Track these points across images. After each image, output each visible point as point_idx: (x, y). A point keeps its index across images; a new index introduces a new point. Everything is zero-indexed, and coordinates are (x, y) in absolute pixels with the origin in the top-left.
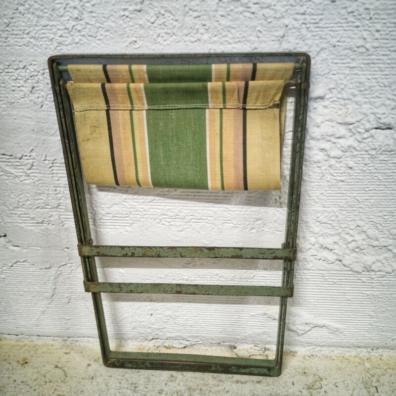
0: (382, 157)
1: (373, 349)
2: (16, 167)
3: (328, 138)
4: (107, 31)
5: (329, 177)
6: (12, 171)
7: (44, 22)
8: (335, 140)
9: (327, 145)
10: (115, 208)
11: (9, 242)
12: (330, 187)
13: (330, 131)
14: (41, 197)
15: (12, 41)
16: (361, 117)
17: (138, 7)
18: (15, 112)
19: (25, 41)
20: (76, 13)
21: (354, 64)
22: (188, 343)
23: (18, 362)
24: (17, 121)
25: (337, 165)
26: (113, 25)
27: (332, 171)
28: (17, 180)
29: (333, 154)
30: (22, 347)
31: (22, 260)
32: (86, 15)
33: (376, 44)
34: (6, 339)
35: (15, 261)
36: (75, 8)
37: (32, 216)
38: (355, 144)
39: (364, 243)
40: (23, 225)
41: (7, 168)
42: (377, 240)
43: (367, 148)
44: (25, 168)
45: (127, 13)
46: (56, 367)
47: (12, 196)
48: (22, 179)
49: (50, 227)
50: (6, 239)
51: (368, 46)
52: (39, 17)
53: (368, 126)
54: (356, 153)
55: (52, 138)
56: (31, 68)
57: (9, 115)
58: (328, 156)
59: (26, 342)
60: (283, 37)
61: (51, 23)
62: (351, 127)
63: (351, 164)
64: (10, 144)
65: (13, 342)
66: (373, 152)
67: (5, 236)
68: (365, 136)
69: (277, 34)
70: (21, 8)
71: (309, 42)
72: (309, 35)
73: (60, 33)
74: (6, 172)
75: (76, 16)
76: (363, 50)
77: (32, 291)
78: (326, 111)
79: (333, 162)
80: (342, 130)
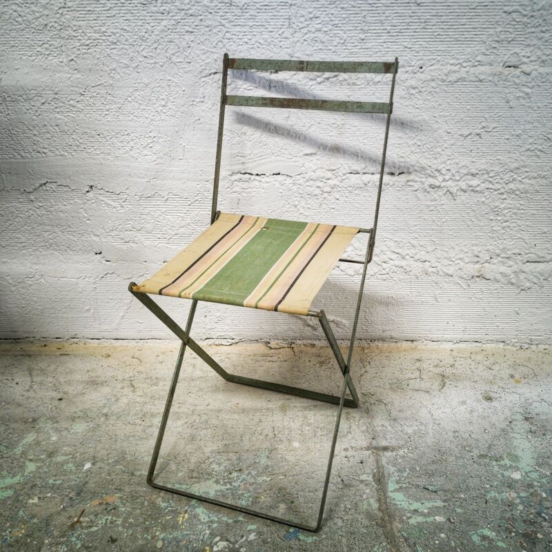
0: (356, 192)
1: (371, 341)
2: (114, 200)
3: (321, 179)
4: (182, 113)
5: (325, 206)
6: (112, 203)
7: (142, 107)
8: (325, 181)
9: (321, 184)
10: (182, 230)
11: (103, 257)
12: (326, 212)
13: (322, 175)
14: (130, 222)
15: (121, 118)
16: (340, 165)
17: (201, 100)
18: (118, 163)
19: (130, 118)
20: (163, 103)
21: (331, 134)
22: (233, 341)
23: (102, 356)
24: (119, 169)
25: (329, 197)
26: (186, 109)
27: (326, 202)
28: (114, 210)
29: (325, 190)
30: (103, 348)
31: (111, 272)
32: (169, 104)
33: (343, 122)
34: (90, 343)
35: (105, 273)
36: (163, 99)
37: (122, 237)
38: (338, 183)
39: (353, 253)
40: (115, 244)
41: (109, 202)
42: (361, 251)
43: (346, 186)
44: (121, 201)
45: (194, 103)
46: (133, 357)
47: (110, 222)
48: (118, 209)
49: (134, 245)
50: (101, 255)
51: (338, 123)
52: (140, 104)
53: (344, 171)
54: (340, 189)
55: (142, 180)
56: (132, 135)
57: (114, 165)
58: (323, 191)
59: (106, 344)
60: (288, 117)
61: (147, 108)
62: (334, 172)
63: (338, 196)
64: (112, 184)
65: (96, 345)
66: (350, 189)
67: (101, 253)
68: (344, 178)
69: (284, 116)
70: (129, 99)
71: (303, 121)
72: (303, 117)
73: (152, 114)
74: (107, 204)
75: (163, 104)
76: (335, 126)
77: (116, 299)
78: (319, 162)
79: (326, 195)
80: (329, 174)
